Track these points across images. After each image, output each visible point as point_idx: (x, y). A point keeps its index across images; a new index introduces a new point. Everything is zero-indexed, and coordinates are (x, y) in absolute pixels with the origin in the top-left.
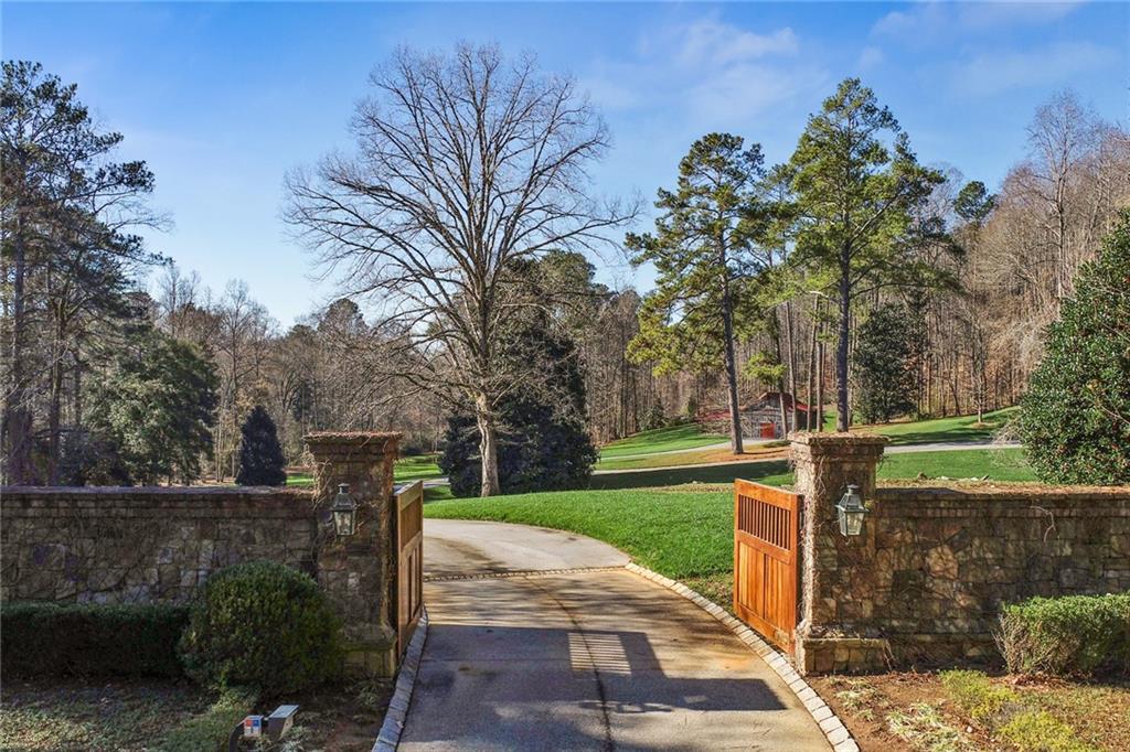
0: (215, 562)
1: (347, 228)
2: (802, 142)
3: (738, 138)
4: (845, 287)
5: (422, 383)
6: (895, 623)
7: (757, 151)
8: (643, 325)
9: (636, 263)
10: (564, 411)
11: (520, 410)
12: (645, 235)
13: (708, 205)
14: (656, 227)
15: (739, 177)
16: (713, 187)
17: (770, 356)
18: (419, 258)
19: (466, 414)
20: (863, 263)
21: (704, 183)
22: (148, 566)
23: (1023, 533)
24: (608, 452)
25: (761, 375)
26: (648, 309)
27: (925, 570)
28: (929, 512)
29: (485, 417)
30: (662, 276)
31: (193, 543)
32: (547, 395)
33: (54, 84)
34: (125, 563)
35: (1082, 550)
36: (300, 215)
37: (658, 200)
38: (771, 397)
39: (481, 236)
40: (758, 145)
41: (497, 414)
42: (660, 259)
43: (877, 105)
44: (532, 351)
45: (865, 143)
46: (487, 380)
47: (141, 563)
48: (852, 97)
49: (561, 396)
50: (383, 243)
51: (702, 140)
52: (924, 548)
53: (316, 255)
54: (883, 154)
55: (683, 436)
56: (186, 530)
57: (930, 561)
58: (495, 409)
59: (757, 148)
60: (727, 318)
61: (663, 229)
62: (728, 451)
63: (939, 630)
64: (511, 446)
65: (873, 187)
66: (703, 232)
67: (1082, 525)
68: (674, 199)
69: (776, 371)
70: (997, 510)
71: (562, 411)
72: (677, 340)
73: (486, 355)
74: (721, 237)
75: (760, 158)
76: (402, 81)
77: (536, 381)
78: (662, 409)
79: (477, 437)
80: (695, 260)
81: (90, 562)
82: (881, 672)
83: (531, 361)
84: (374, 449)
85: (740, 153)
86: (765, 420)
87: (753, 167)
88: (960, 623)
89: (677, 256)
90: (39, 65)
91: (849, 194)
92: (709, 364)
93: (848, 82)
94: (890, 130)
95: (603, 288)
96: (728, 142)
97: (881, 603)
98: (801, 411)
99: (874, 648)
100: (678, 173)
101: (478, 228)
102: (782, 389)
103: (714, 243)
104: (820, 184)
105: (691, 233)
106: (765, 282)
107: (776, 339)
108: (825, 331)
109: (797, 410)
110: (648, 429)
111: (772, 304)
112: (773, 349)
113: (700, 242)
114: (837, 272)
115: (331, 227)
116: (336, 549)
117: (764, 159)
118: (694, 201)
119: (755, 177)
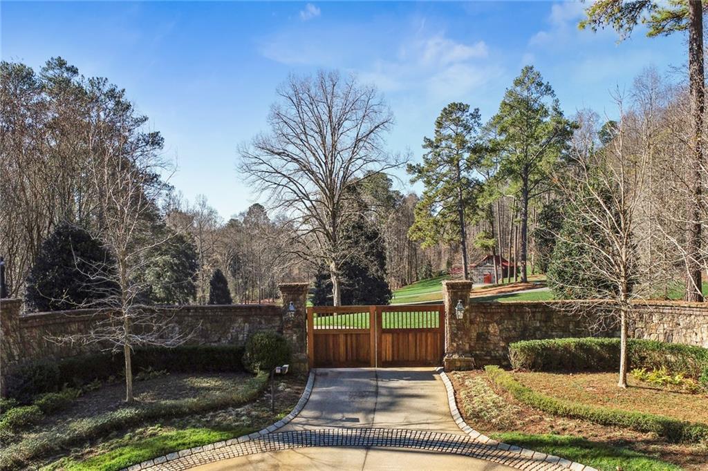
0: (249, 331)
1: (267, 173)
2: (501, 106)
3: (467, 105)
4: (526, 192)
5: (305, 256)
6: (477, 352)
7: (477, 112)
8: (417, 218)
9: (413, 182)
10: (374, 270)
11: (351, 270)
12: (417, 165)
13: (451, 146)
14: (423, 160)
15: (468, 129)
16: (453, 135)
17: (488, 233)
18: (301, 188)
19: (325, 272)
20: (536, 177)
21: (448, 133)
22: (228, 333)
23: (522, 318)
24: (400, 293)
25: (483, 246)
26: (419, 209)
27: (488, 332)
28: (489, 310)
29: (335, 274)
30: (426, 189)
31: (242, 325)
32: (365, 261)
33: (114, 89)
34: (221, 332)
35: (543, 324)
36: (245, 167)
37: (424, 144)
38: (489, 258)
39: (331, 176)
40: (478, 109)
41: (340, 272)
42: (425, 179)
43: (543, 82)
44: (357, 237)
45: (536, 105)
46: (335, 254)
47: (226, 332)
48: (529, 77)
49: (372, 262)
50: (285, 181)
51: (447, 107)
52: (488, 324)
53: (252, 188)
54: (546, 112)
56: (240, 320)
57: (490, 329)
58: (339, 269)
59: (477, 110)
60: (461, 213)
61: (427, 161)
63: (493, 355)
64: (348, 290)
65: (540, 133)
66: (447, 162)
67: (543, 315)
68: (432, 143)
69: (491, 242)
70: (512, 309)
71: (373, 270)
72: (434, 226)
73: (335, 241)
74: (458, 164)
75: (479, 117)
76: (291, 92)
77: (359, 253)
78: (431, 266)
79: (331, 285)
80: (445, 179)
81: (209, 332)
82: (470, 369)
83: (357, 243)
84: (301, 289)
85: (468, 114)
86: (486, 272)
87: (475, 122)
88: (500, 352)
89: (435, 177)
90: (106, 79)
91: (527, 137)
92: (452, 240)
93: (526, 68)
94: (550, 96)
95: (397, 193)
96: (462, 108)
97: (472, 345)
98: (506, 267)
99: (469, 361)
100: (435, 127)
101: (330, 171)
102: (494, 253)
103: (454, 168)
104: (512, 130)
105: (442, 163)
106: (482, 190)
107: (492, 223)
108: (519, 218)
109: (503, 265)
110: (423, 279)
111: (487, 203)
112: (489, 229)
113: (447, 168)
114: (521, 184)
115: (259, 174)
116: (290, 325)
117: (481, 117)
118: (444, 144)
119: (476, 128)
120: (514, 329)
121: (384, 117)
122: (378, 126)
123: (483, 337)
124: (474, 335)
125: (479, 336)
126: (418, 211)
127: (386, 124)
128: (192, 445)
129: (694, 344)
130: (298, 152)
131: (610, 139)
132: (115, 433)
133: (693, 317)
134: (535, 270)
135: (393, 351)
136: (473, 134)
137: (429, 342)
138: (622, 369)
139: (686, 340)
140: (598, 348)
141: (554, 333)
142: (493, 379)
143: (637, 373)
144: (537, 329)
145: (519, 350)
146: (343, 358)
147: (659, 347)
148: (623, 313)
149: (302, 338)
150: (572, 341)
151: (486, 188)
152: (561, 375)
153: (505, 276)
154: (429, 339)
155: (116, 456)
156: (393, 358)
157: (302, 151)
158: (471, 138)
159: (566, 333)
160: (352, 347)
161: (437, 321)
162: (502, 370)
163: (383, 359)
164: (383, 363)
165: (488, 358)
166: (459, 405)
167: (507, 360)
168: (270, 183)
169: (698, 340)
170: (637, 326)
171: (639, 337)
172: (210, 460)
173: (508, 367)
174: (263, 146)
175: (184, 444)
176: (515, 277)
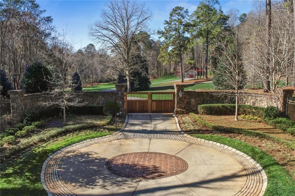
1: (100, 36)
2: (197, 8)
3: (183, 7)
4: (207, 42)
5: (116, 69)
6: (187, 108)
8: (161, 52)
9: (160, 37)
11: (135, 74)
12: (162, 31)
13: (176, 24)
14: (164, 29)
15: (183, 17)
16: (177, 19)
17: (191, 58)
18: (114, 42)
19: (124, 75)
20: (212, 37)
21: (175, 19)
22: (96, 101)
24: (153, 82)
25: (189, 63)
27: (191, 101)
28: (191, 94)
29: (128, 76)
30: (166, 41)
32: (140, 70)
34: (93, 100)
35: (210, 99)
36: (91, 34)
37: (165, 23)
38: (192, 68)
40: (187, 9)
41: (130, 75)
42: (165, 37)
45: (212, 8)
49: (143, 70)
50: (108, 39)
51: (175, 8)
52: (190, 99)
54: (216, 11)
55: (172, 77)
56: (101, 96)
60: (180, 50)
61: (166, 29)
62: (180, 82)
65: (214, 19)
66: (174, 30)
68: (168, 22)
69: (193, 62)
71: (144, 74)
72: (169, 56)
73: (128, 63)
74: (179, 31)
75: (188, 12)
78: (167, 70)
79: (126, 80)
80: (173, 37)
82: (184, 114)
85: (183, 11)
86: (190, 74)
87: (186, 14)
88: (195, 108)
89: (169, 36)
91: (208, 21)
92: (176, 61)
94: (218, 5)
95: (152, 40)
96: (181, 9)
97: (185, 105)
98: (199, 71)
99: (184, 111)
100: (169, 16)
101: (126, 35)
102: (194, 66)
103: (177, 33)
104: (202, 18)
105: (172, 31)
106: (189, 42)
107: (193, 54)
108: (205, 52)
109: (197, 71)
110: (163, 75)
111: (191, 47)
112: (192, 56)
113: (174, 33)
114: (205, 39)
115: (97, 36)
116: (119, 98)
117: (189, 12)
118: (173, 23)
119: (187, 17)
120: (200, 100)
121: (149, 15)
122: (147, 18)
123: (189, 103)
124: (186, 102)
125: (187, 103)
126: (162, 49)
127: (149, 18)
128: (91, 138)
129: (262, 106)
130: (113, 28)
131: (244, 21)
132: (63, 134)
133: (262, 97)
134: (211, 73)
135: (156, 107)
136: (185, 19)
137: (169, 105)
138: (236, 114)
139: (260, 105)
140: (229, 107)
141: (214, 102)
142: (192, 118)
143: (242, 116)
144: (208, 100)
145: (202, 107)
146: (138, 109)
147: (250, 107)
148: (236, 97)
149: (123, 103)
150: (220, 105)
151: (190, 40)
152: (216, 116)
153: (198, 75)
154: (169, 103)
155: (67, 141)
156: (156, 110)
157: (115, 27)
158: (184, 20)
159: (218, 102)
160: (141, 106)
161: (172, 97)
162: (195, 114)
163: (153, 110)
164: (153, 112)
165: (191, 110)
166: (180, 126)
167: (197, 110)
168: (101, 40)
169: (264, 105)
170: (243, 100)
171: (244, 104)
172: (98, 142)
173: (197, 113)
174: (99, 25)
175: (88, 138)
176: (203, 76)
